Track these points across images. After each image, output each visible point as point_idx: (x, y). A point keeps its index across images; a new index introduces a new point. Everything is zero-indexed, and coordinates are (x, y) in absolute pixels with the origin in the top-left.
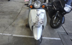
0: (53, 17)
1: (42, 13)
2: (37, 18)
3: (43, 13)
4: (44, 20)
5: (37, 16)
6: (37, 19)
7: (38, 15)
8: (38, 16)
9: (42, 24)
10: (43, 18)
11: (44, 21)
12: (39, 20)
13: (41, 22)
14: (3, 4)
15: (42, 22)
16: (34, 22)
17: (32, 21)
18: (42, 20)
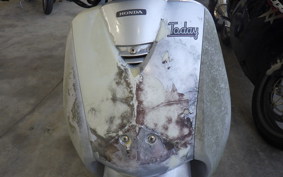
0: (269, 72)
1: (175, 33)
2: (121, 92)
3: (191, 32)
4: (199, 101)
5: (125, 64)
6: (127, 101)
7: (135, 58)
8: (131, 72)
9: (183, 152)
10: (192, 83)
11: (201, 111)
12: (141, 112)
13: (174, 132)
14: (16, 26)
15: (183, 122)
16: (102, 131)
17: (79, 122)
18: (175, 112)
